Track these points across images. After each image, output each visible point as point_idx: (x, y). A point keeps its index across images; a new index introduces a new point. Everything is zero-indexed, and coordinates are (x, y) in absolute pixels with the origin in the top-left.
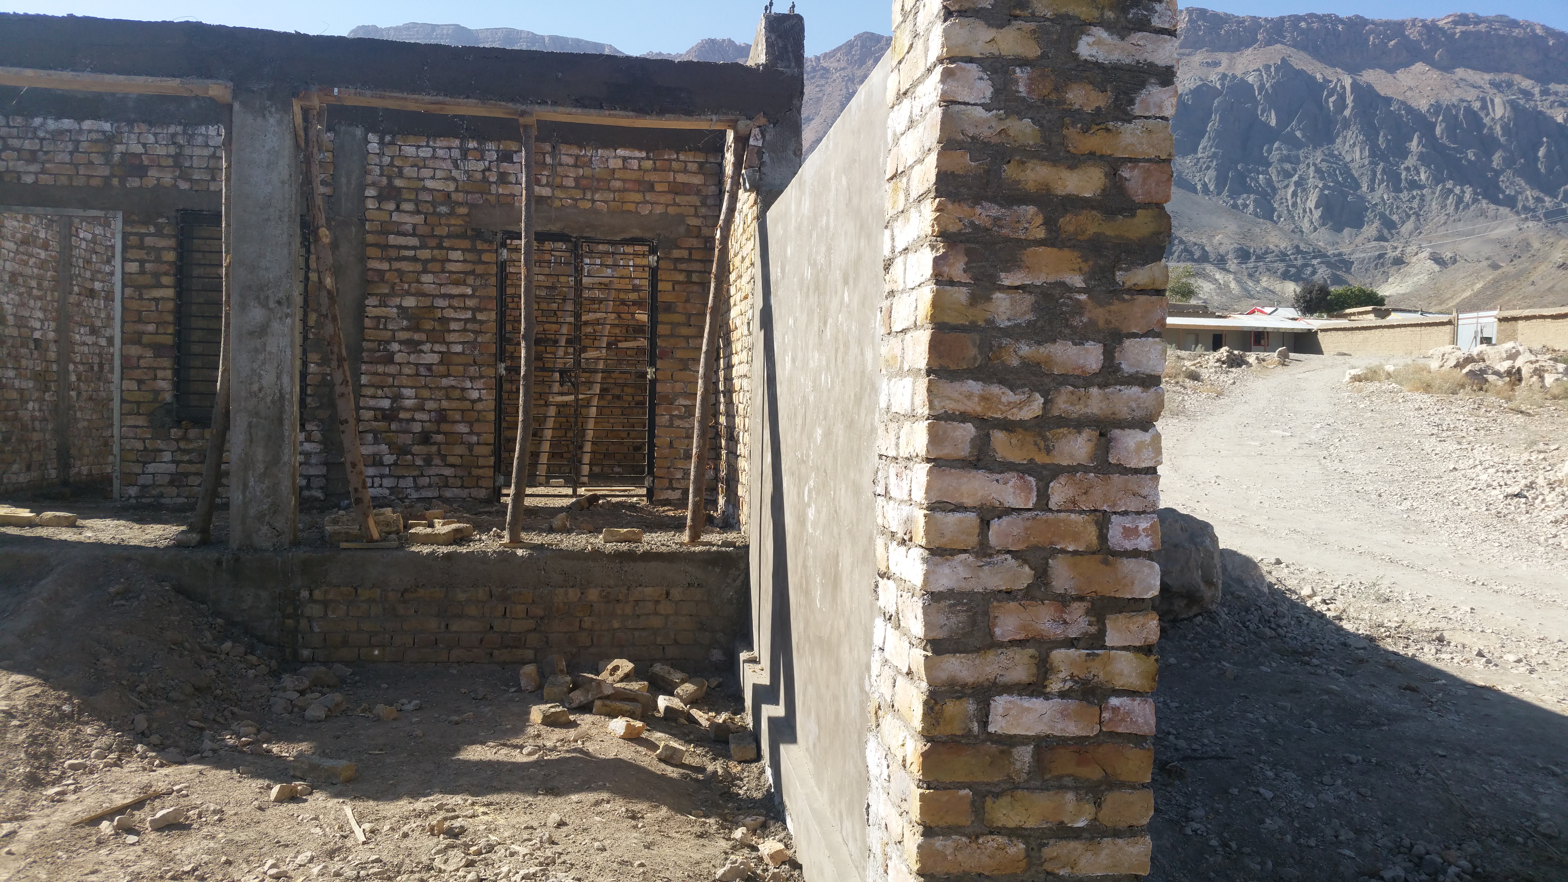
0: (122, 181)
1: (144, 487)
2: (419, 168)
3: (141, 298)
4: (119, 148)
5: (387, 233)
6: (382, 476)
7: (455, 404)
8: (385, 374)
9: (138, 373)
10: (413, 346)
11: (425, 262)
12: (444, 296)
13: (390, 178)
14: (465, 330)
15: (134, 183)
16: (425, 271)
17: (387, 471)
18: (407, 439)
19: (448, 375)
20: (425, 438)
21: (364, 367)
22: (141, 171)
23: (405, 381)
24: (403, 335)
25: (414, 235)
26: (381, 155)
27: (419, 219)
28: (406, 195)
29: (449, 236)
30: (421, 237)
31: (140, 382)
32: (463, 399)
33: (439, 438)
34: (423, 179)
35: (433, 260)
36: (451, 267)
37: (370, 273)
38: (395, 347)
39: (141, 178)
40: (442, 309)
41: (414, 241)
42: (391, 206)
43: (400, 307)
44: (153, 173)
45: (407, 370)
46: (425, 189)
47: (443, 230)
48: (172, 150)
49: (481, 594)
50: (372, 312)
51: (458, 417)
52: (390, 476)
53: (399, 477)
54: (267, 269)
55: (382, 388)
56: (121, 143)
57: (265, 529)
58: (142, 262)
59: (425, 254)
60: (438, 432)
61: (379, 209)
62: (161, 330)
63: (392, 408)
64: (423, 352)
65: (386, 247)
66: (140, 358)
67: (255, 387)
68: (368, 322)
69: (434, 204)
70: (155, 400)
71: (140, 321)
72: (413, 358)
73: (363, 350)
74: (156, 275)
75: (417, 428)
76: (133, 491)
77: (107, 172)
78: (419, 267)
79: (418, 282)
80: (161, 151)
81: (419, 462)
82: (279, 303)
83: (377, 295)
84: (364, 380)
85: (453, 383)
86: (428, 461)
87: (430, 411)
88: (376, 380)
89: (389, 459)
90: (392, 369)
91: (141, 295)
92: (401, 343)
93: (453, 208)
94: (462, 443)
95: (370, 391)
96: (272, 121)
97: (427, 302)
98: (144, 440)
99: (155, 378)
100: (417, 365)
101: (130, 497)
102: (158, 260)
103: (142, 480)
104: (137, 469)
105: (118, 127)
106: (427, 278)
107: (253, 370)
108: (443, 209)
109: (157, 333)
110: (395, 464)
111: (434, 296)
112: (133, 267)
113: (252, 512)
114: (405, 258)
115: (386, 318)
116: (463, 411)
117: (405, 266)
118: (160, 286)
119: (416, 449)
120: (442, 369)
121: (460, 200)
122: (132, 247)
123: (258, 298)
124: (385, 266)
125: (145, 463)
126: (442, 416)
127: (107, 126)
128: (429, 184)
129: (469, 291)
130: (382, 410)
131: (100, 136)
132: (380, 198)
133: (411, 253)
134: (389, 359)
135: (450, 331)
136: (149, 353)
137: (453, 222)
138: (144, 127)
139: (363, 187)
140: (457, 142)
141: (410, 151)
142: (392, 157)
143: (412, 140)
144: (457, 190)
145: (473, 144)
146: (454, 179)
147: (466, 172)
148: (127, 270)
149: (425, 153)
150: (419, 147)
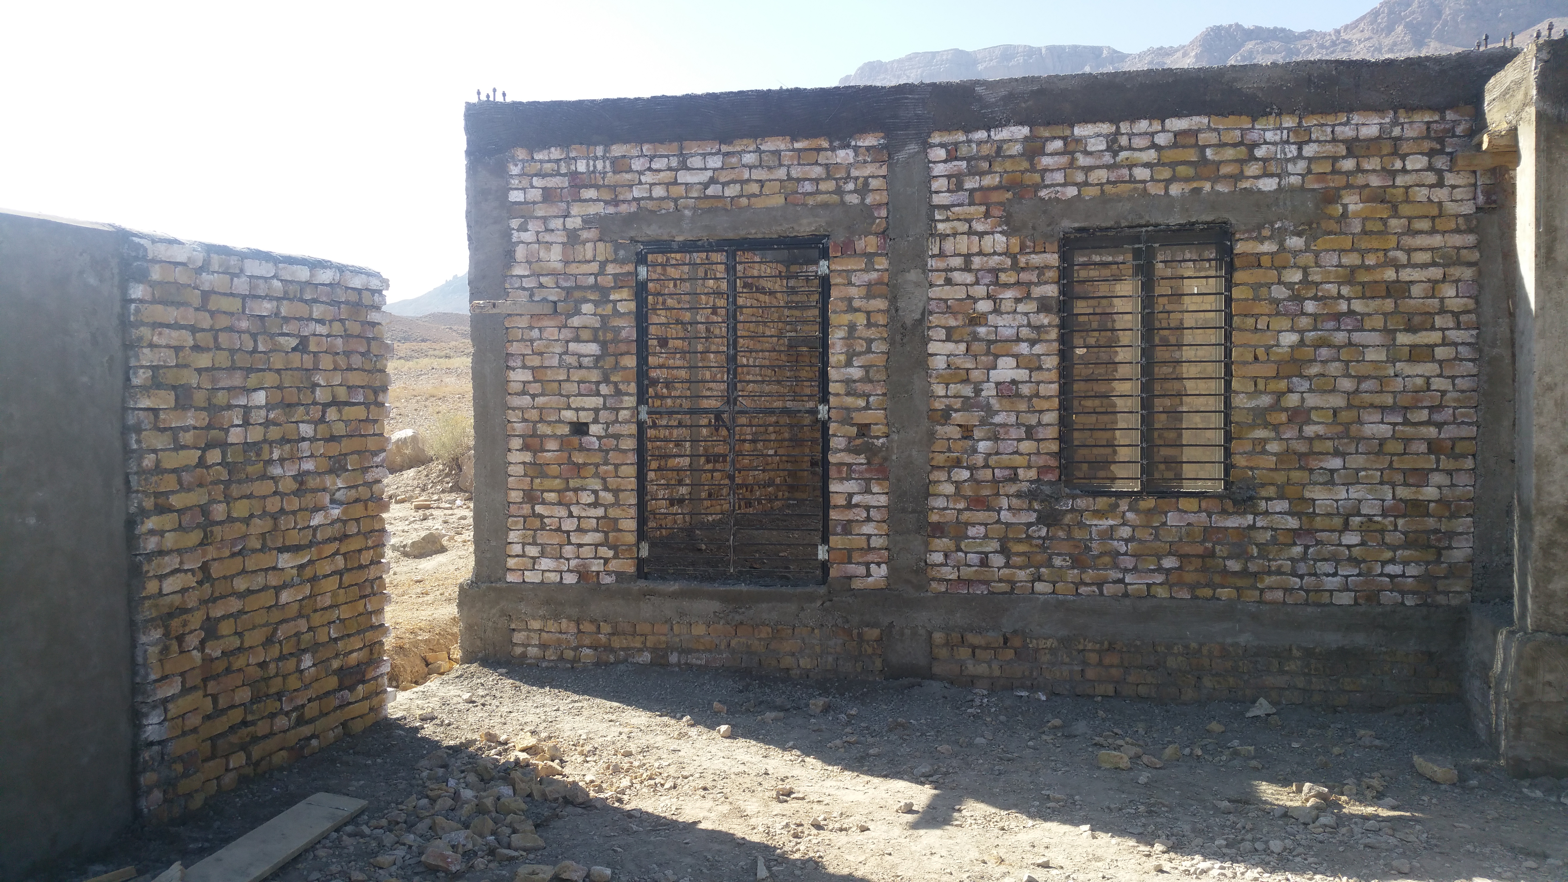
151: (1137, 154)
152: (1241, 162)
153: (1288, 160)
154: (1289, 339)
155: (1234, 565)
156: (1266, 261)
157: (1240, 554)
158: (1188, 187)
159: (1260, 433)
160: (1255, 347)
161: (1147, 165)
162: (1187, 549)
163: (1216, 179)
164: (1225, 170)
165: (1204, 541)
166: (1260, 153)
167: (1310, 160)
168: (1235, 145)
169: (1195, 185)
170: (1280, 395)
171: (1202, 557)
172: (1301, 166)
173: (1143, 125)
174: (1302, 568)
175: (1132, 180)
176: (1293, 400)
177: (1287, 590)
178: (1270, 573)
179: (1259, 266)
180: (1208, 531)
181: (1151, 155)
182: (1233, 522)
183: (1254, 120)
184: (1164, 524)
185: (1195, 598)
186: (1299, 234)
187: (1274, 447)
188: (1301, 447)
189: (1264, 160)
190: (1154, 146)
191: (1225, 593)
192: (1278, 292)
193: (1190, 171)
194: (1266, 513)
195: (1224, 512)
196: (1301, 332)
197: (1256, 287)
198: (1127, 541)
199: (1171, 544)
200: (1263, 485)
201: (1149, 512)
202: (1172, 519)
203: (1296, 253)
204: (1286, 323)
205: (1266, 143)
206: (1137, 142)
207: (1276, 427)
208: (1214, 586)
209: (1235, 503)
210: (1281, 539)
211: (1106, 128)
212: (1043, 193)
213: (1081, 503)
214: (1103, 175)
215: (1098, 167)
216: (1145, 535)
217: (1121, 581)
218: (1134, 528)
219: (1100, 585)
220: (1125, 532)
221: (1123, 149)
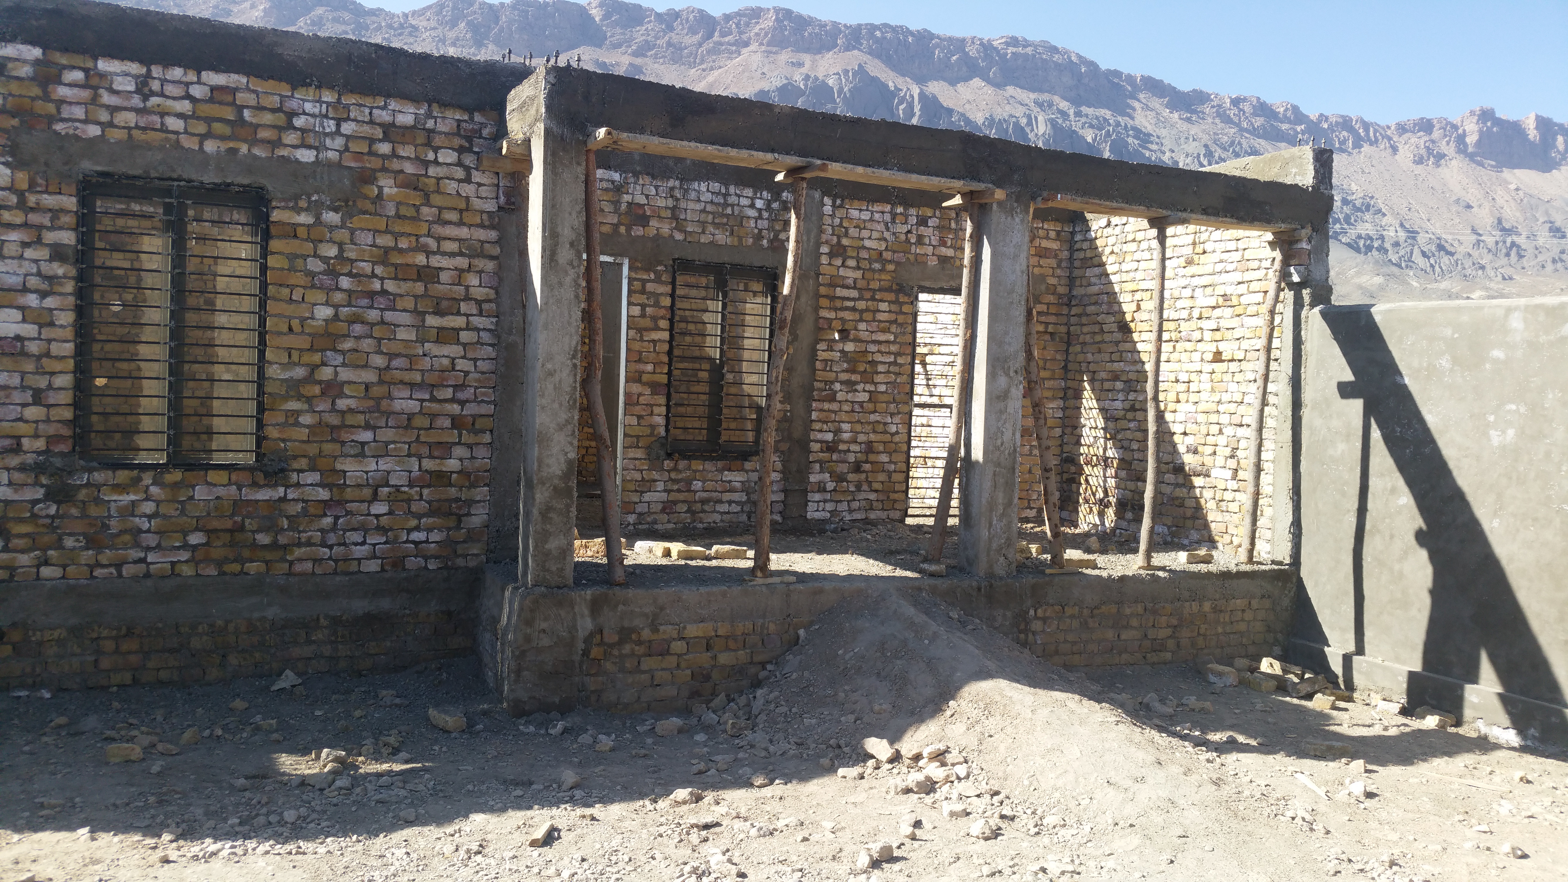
0: (629, 229)
1: (640, 514)
2: (861, 229)
3: (642, 340)
4: (627, 198)
5: (833, 285)
6: (825, 501)
7: (879, 437)
8: (829, 411)
9: (638, 410)
10: (850, 385)
11: (862, 312)
12: (874, 342)
13: (839, 237)
14: (888, 372)
15: (638, 231)
16: (861, 320)
17: (828, 496)
18: (843, 468)
19: (875, 412)
20: (857, 468)
21: (814, 405)
22: (644, 220)
23: (844, 417)
24: (844, 376)
25: (855, 288)
26: (833, 216)
27: (858, 274)
28: (850, 253)
29: (880, 290)
30: (860, 290)
31: (640, 417)
32: (885, 432)
33: (867, 467)
34: (863, 239)
35: (867, 310)
36: (881, 316)
37: (821, 321)
38: (837, 386)
39: (644, 227)
40: (873, 353)
41: (854, 294)
42: (838, 262)
43: (842, 351)
44: (653, 223)
45: (846, 407)
46: (864, 247)
47: (875, 285)
48: (670, 203)
50: (822, 355)
51: (881, 448)
52: (831, 501)
53: (837, 502)
54: (1010, 344)
55: (826, 422)
56: (627, 193)
57: (1002, 559)
58: (643, 306)
59: (861, 305)
60: (867, 462)
61: (830, 264)
62: (658, 370)
63: (833, 441)
64: (856, 391)
65: (833, 298)
66: (639, 395)
67: (999, 442)
68: (819, 365)
69: (870, 261)
70: (652, 434)
71: (640, 361)
72: (850, 396)
73: (813, 390)
74: (655, 319)
75: (851, 458)
76: (632, 518)
77: (615, 221)
78: (857, 316)
79: (856, 329)
80: (661, 203)
81: (852, 489)
82: (1016, 372)
83: (825, 340)
84: (814, 415)
85: (879, 418)
86: (859, 488)
87: (860, 443)
88: (823, 415)
89: (830, 486)
90: (834, 406)
91: (641, 336)
92: (842, 383)
93: (884, 265)
94: (883, 471)
95: (817, 426)
97: (861, 347)
98: (642, 471)
99: (652, 414)
100: (852, 402)
101: (629, 524)
102: (657, 305)
103: (640, 508)
104: (635, 498)
105: (626, 178)
106: (862, 326)
107: (998, 428)
108: (877, 266)
109: (654, 373)
110: (835, 490)
111: (868, 342)
112: (636, 311)
113: (994, 546)
114: (847, 309)
115: (832, 361)
116: (884, 443)
117: (847, 315)
118: (657, 328)
119: (851, 477)
120: (870, 406)
121: (889, 258)
122: (635, 292)
123: (1003, 368)
124: (832, 315)
125: (642, 492)
126: (869, 449)
127: (616, 176)
128: (868, 243)
129: (892, 338)
130: (827, 442)
131: (611, 186)
132: (831, 255)
133: (850, 304)
134: (832, 398)
135: (878, 373)
136: (648, 391)
137: (883, 277)
138: (648, 179)
139: (818, 244)
140: (888, 208)
141: (855, 213)
142: (841, 219)
143: (856, 204)
144: (886, 249)
145: (900, 210)
146: (885, 240)
147: (894, 234)
148: (631, 313)
149: (866, 216)
150: (861, 210)
151: (170, 103)
152: (280, 129)
153: (327, 135)
154: (324, 312)
155: (263, 539)
156: (302, 232)
157: (271, 527)
158: (224, 146)
159: (293, 405)
160: (290, 318)
161: (180, 116)
162: (215, 524)
163: (254, 142)
164: (263, 134)
165: (233, 515)
166: (299, 122)
167: (348, 137)
168: (273, 111)
169: (231, 145)
170: (314, 368)
171: (231, 531)
172: (339, 142)
173: (177, 73)
174: (332, 539)
175: (164, 129)
176: (326, 373)
177: (317, 561)
178: (299, 545)
179: (295, 236)
180: (238, 504)
181: (185, 106)
182: (263, 495)
183: (294, 88)
184: (192, 498)
185: (222, 573)
186: (336, 210)
187: (306, 419)
188: (334, 420)
189: (303, 131)
190: (188, 97)
191: (253, 567)
192: (316, 265)
193: (227, 130)
194: (298, 485)
195: (255, 485)
196: (336, 307)
197: (292, 257)
198: (149, 517)
199: (198, 519)
200: (295, 457)
201: (176, 486)
202: (200, 493)
203: (332, 228)
204: (321, 297)
205: (304, 113)
206: (170, 89)
207: (309, 400)
208: (242, 561)
209: (267, 475)
210: (312, 510)
211: (135, 68)
212: (59, 127)
213: (99, 477)
214: (131, 118)
215: (126, 109)
216: (170, 510)
217: (143, 560)
218: (158, 503)
219: (118, 566)
220: (149, 507)
221: (153, 94)
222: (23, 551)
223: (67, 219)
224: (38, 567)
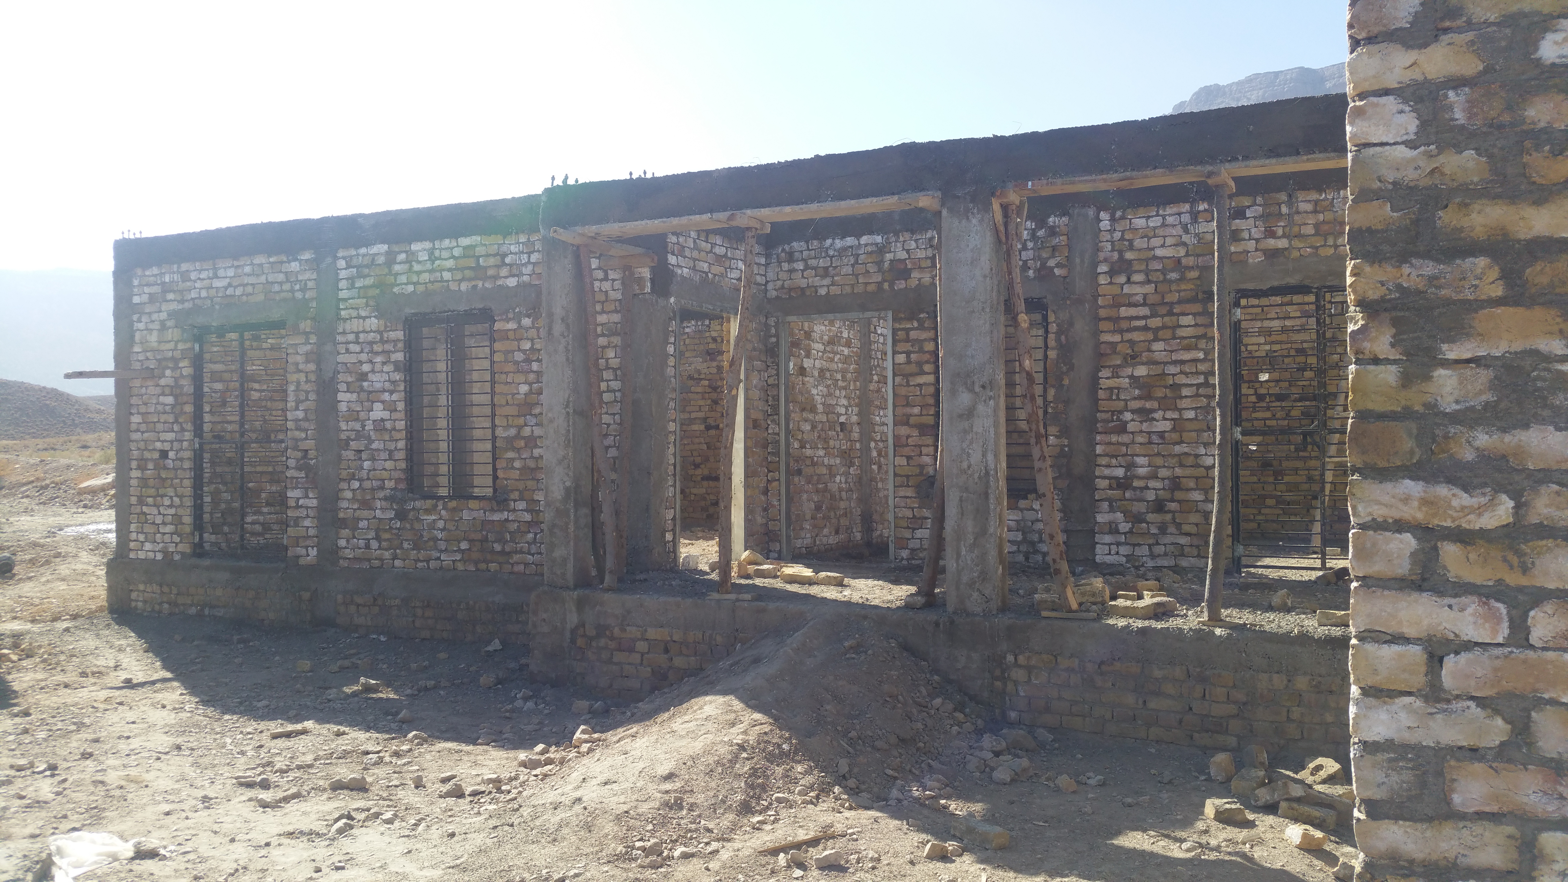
0: (892, 285)
1: (913, 550)
2: (1149, 238)
3: (908, 385)
4: (889, 256)
5: (1117, 305)
6: (1118, 544)
7: (1188, 472)
8: (1118, 443)
9: (906, 451)
10: (1145, 414)
11: (1156, 330)
12: (1175, 363)
13: (1121, 252)
14: (1197, 395)
15: (900, 285)
16: (1156, 339)
17: (1122, 539)
18: (1141, 507)
19: (1181, 442)
20: (1159, 506)
21: (1098, 438)
22: (906, 274)
23: (1138, 449)
24: (1135, 405)
25: (1144, 304)
26: (1112, 231)
27: (1150, 289)
28: (1136, 266)
29: (1180, 302)
30: (1152, 306)
31: (909, 458)
32: (1197, 466)
33: (1173, 506)
34: (1153, 249)
35: (1164, 327)
36: (1181, 332)
37: (1103, 346)
38: (1128, 416)
39: (906, 280)
40: (1174, 375)
41: (1144, 311)
42: (1122, 279)
43: (1131, 377)
44: (915, 275)
45: (1140, 439)
46: (1155, 258)
47: (1173, 297)
48: (930, 253)
49: (1178, 672)
50: (1105, 383)
51: (1192, 484)
52: (1127, 544)
53: (1134, 545)
54: (973, 357)
55: (1116, 457)
56: (890, 252)
57: (975, 595)
58: (908, 354)
59: (1155, 322)
60: (1172, 500)
61: (1111, 283)
62: (924, 412)
63: (1125, 477)
64: (1154, 419)
65: (1117, 320)
66: (908, 437)
67: (965, 465)
68: (1101, 394)
69: (1164, 272)
70: (921, 474)
71: (908, 405)
72: (1145, 426)
73: (1097, 421)
74: (920, 364)
75: (1151, 496)
76: (905, 554)
77: (880, 279)
78: (1150, 336)
79: (1149, 350)
80: (921, 254)
81: (1154, 530)
82: (983, 387)
83: (1109, 367)
84: (1099, 449)
85: (1186, 450)
86: (1163, 529)
87: (1163, 479)
88: (1110, 449)
89: (1124, 527)
90: (1125, 438)
91: (908, 382)
92: (1133, 412)
93: (1183, 274)
94: (1197, 511)
95: (1104, 461)
96: (974, 221)
97: (1157, 370)
98: (913, 509)
99: (921, 455)
100: (1149, 433)
101: (903, 559)
102: (921, 351)
103: (912, 544)
104: (907, 534)
105: (887, 238)
106: (1158, 346)
107: (963, 450)
108: (1174, 276)
109: (921, 415)
110: (1131, 532)
111: (1165, 363)
112: (901, 358)
113: (965, 579)
114: (1136, 329)
115: (1118, 388)
116: (1197, 478)
117: (1136, 336)
118: (922, 373)
119: (1150, 517)
120: (1175, 436)
121: (1191, 264)
122: (900, 341)
123: (966, 383)
124: (1117, 338)
125: (914, 529)
126: (1175, 484)
127: (879, 239)
128: (1159, 252)
129: (1201, 355)
130: (1116, 478)
131: (874, 248)
132: (1112, 273)
133: (1142, 323)
134: (1122, 429)
135: (1181, 398)
136: (915, 433)
137: (1183, 287)
138: (907, 235)
139: (1095, 264)
140: (1187, 207)
141: (1140, 223)
142: (1123, 232)
143: (1142, 211)
144: (1187, 255)
145: (1202, 206)
146: (1185, 244)
147: (1197, 235)
148: (897, 361)
149: (1155, 222)
150: (1148, 217)
151: (444, 262)
152: (498, 267)
153: (523, 265)
154: (524, 389)
155: (498, 547)
156: (511, 335)
157: (501, 540)
158: (470, 284)
159: (511, 455)
160: (507, 394)
161: (449, 270)
162: (473, 536)
163: (485, 278)
164: (490, 272)
165: (481, 530)
166: (508, 260)
167: (534, 264)
168: (495, 255)
169: (474, 283)
170: (520, 428)
171: (481, 541)
172: (530, 267)
173: (446, 243)
174: (534, 549)
175: (442, 281)
176: (527, 431)
177: (526, 565)
178: (516, 552)
179: (508, 339)
180: (484, 523)
181: (450, 263)
182: (496, 517)
183: (504, 238)
184: (461, 518)
185: (478, 570)
186: (529, 316)
187: (517, 464)
188: (531, 464)
189: (511, 265)
190: (453, 257)
191: (493, 566)
192: (519, 356)
193: (468, 273)
194: (514, 510)
195: (492, 510)
196: (530, 384)
197: (507, 352)
198: (442, 530)
199: (465, 532)
200: (512, 491)
201: (454, 510)
202: (466, 515)
203: (527, 329)
204: (521, 378)
205: (511, 253)
206: (445, 254)
207: (518, 450)
208: (487, 562)
209: (498, 503)
210: (523, 529)
211: (427, 245)
212: (396, 290)
213: (418, 504)
214: (425, 277)
215: (424, 272)
216: (450, 526)
217: (439, 558)
218: (446, 521)
219: (428, 561)
220: (441, 524)
221: (437, 259)
222: (386, 550)
223: (400, 345)
224: (393, 559)
